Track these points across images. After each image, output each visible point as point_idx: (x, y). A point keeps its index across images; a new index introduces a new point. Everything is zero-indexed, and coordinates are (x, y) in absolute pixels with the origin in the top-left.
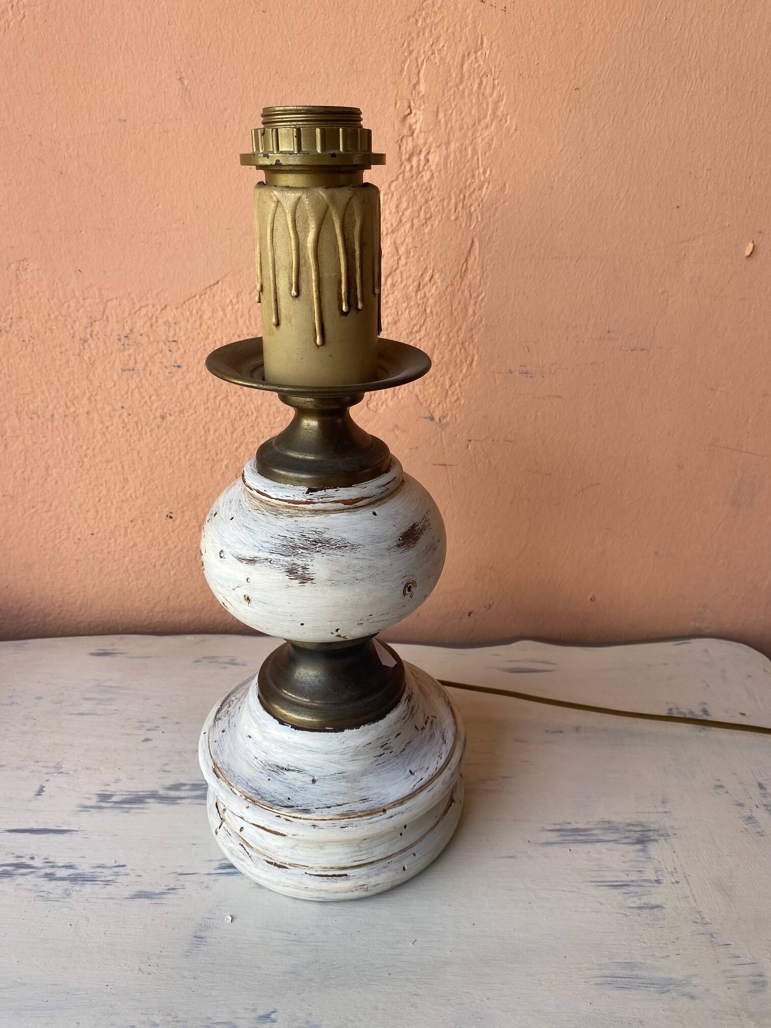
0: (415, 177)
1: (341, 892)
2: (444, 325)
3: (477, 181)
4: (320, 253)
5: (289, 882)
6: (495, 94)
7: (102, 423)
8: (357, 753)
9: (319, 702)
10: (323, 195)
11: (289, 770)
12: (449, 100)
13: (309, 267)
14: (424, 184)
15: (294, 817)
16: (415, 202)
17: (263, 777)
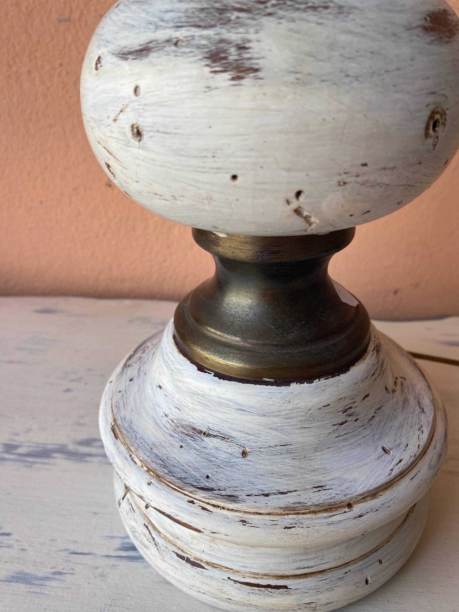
5: (206, 588)
7: (43, 83)
8: (309, 418)
9: (255, 342)
11: (209, 435)
15: (214, 506)
17: (174, 443)
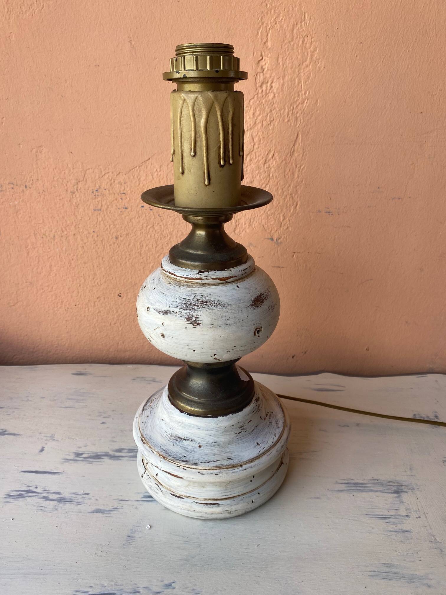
0: (264, 96)
1: (215, 514)
2: (280, 184)
3: (301, 98)
4: (208, 130)
5: (184, 507)
6: (312, 47)
7: (82, 240)
8: (226, 431)
9: (204, 400)
10: (211, 95)
11: (185, 440)
12: (285, 51)
13: (202, 138)
14: (269, 100)
15: (187, 467)
16: (264, 111)
17: (170, 444)
